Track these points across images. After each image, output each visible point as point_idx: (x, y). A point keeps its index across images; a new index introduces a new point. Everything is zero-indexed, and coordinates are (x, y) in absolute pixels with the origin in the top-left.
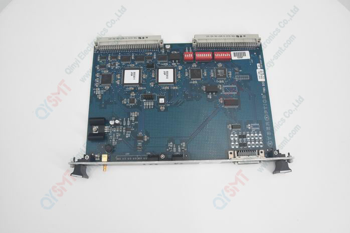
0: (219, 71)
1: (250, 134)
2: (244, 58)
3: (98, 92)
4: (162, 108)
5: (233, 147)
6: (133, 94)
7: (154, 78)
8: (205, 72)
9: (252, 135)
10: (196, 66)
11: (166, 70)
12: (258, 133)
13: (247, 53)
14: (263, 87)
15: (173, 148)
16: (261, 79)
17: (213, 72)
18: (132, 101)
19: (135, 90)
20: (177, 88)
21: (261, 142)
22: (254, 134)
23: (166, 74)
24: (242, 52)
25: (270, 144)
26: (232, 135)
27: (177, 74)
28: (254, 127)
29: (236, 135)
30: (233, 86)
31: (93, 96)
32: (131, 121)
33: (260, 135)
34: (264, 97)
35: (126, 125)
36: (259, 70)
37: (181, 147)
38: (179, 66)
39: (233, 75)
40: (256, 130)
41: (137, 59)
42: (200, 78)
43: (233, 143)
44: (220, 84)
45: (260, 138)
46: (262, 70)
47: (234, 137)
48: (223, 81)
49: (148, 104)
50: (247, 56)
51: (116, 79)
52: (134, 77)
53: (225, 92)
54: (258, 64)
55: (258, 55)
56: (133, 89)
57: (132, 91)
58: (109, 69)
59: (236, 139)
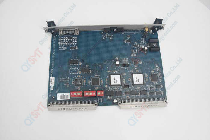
0: (80, 83)
1: (65, 44)
2: (61, 94)
3: (158, 69)
4: (117, 58)
5: (76, 37)
6: (136, 67)
7: (123, 79)
8: (89, 83)
9: (64, 44)
10: (96, 88)
11: (116, 84)
12: (60, 45)
13: (59, 99)
14: (52, 73)
15: (110, 36)
16: (53, 78)
17: (84, 83)
18: (136, 63)
19: (134, 70)
20: (108, 72)
21: (60, 40)
22: (63, 44)
23: (115, 81)
24: (62, 99)
25: (55, 39)
26: (76, 43)
27: (108, 82)
28: (62, 48)
29: (73, 43)
30: (72, 73)
31: (161, 66)
32: (135, 51)
33: (59, 44)
34: (53, 66)
35: (137, 48)
36: (53, 84)
37: (106, 37)
38: (107, 87)
39: (71, 81)
40: (61, 46)
41: (135, 93)
42: (93, 79)
43: (76, 39)
44: (80, 75)
45: (59, 42)
46: (50, 85)
47: (75, 43)
48: (78, 76)
49: (126, 61)
50: (59, 96)
51: (148, 77)
52: (136, 79)
53: (77, 69)
54: (52, 89)
55: (51, 97)
56: (136, 71)
57: (137, 70)
58: (154, 85)
59: (73, 42)
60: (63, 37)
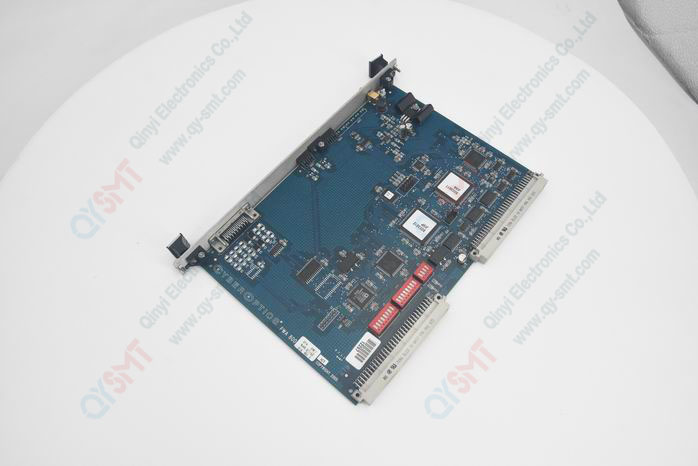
0: (366, 296)
1: (253, 258)
2: (354, 352)
3: (464, 140)
4: (379, 189)
5: (259, 225)
6: (427, 172)
7: (429, 210)
8: (381, 277)
9: (249, 259)
10: (402, 274)
11: (428, 231)
12: (243, 267)
13: (358, 365)
14: (289, 335)
15: (323, 165)
16: (303, 343)
17: (372, 288)
18: (419, 165)
19: (430, 178)
20: (391, 225)
21: (231, 261)
22: (248, 262)
23: (422, 227)
24: (367, 359)
25: (219, 269)
26: (272, 236)
27: (410, 241)
28: (256, 270)
29: (268, 241)
30: (329, 294)
31: (463, 133)
32: (394, 148)
33: (239, 269)
34: (276, 321)
35: (393, 140)
36: (314, 352)
37: (315, 174)
38: (419, 252)
39: (343, 310)
40: (249, 269)
41: (476, 211)
42: (379, 264)
43: (263, 229)
44: (347, 282)
45: (236, 265)
46: (312, 359)
47: (269, 237)
48: (347, 288)
49: (400, 179)
50: (354, 359)
51: (465, 169)
52: (451, 189)
53: (330, 278)
54: (326, 362)
55: (341, 378)
56: (435, 177)
57: (433, 175)
58: (488, 171)
59: (264, 237)
60: (232, 248)
